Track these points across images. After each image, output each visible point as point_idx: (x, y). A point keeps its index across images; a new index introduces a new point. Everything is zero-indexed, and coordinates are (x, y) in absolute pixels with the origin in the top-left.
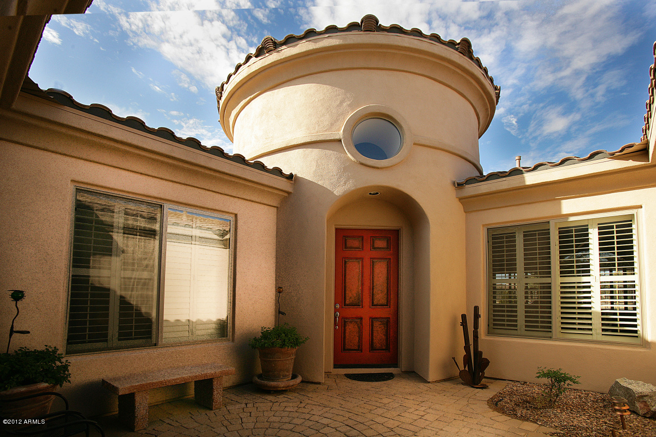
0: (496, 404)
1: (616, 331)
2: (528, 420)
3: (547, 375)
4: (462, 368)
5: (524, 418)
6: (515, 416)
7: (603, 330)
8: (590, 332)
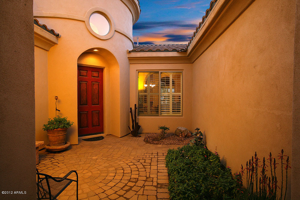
0: (147, 141)
1: (175, 112)
2: (158, 144)
3: (162, 128)
4: (131, 130)
5: (157, 144)
6: (154, 144)
7: (173, 112)
8: (169, 113)
